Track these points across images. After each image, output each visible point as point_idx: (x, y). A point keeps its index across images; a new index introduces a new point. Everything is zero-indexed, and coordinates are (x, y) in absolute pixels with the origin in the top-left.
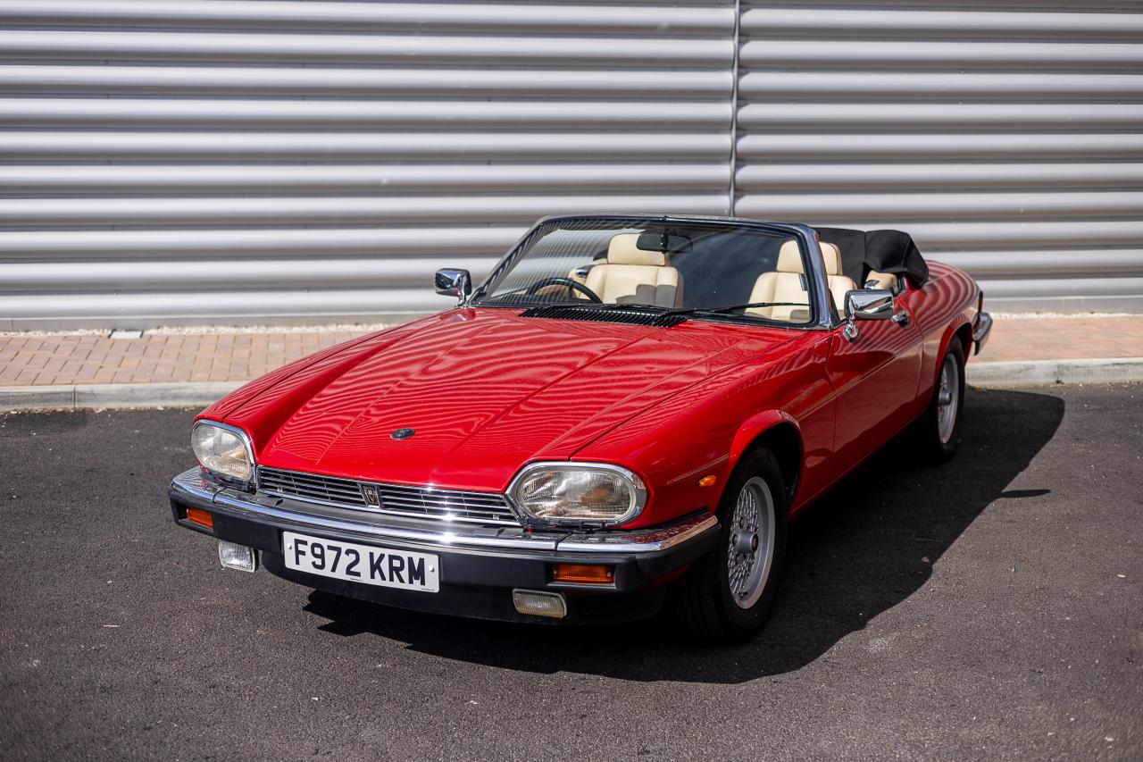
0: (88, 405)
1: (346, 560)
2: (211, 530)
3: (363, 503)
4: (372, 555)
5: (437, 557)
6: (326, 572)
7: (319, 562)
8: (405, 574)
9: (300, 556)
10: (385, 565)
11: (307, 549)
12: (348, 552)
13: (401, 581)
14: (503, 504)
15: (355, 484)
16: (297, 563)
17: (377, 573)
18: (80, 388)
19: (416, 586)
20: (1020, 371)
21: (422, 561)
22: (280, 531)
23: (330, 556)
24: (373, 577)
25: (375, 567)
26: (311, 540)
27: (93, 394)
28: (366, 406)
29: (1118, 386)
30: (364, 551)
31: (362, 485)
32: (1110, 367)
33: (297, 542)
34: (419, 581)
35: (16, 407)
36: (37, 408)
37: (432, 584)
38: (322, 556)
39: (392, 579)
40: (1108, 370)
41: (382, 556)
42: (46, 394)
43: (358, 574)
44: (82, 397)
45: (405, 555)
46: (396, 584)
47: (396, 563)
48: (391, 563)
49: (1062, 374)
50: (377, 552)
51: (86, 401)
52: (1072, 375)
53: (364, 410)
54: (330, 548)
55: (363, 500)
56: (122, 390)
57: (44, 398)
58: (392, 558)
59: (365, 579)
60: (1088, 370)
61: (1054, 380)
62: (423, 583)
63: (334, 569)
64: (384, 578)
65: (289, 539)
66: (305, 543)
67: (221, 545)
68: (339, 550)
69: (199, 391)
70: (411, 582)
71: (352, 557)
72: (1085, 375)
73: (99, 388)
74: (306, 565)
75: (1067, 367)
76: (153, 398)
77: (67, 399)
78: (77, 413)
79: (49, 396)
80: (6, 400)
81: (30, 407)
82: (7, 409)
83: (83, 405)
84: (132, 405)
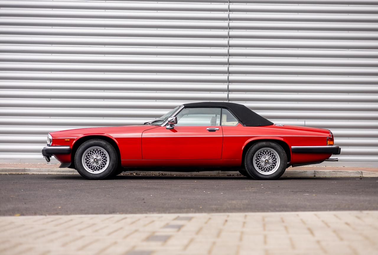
0: (28, 173)
18: (25, 168)
20: (303, 172)
27: (29, 170)
35: (8, 172)
36: (14, 173)
40: (331, 173)
42: (17, 169)
44: (26, 170)
49: (316, 174)
51: (28, 171)
52: (319, 174)
56: (37, 169)
57: (16, 170)
60: (325, 173)
61: (313, 175)
69: (58, 170)
72: (323, 174)
73: (31, 169)
75: (318, 172)
76: (45, 171)
77: (22, 171)
78: (24, 174)
79: (17, 170)
80: (6, 171)
81: (12, 173)
82: (6, 173)
83: (26, 173)
84: (40, 173)
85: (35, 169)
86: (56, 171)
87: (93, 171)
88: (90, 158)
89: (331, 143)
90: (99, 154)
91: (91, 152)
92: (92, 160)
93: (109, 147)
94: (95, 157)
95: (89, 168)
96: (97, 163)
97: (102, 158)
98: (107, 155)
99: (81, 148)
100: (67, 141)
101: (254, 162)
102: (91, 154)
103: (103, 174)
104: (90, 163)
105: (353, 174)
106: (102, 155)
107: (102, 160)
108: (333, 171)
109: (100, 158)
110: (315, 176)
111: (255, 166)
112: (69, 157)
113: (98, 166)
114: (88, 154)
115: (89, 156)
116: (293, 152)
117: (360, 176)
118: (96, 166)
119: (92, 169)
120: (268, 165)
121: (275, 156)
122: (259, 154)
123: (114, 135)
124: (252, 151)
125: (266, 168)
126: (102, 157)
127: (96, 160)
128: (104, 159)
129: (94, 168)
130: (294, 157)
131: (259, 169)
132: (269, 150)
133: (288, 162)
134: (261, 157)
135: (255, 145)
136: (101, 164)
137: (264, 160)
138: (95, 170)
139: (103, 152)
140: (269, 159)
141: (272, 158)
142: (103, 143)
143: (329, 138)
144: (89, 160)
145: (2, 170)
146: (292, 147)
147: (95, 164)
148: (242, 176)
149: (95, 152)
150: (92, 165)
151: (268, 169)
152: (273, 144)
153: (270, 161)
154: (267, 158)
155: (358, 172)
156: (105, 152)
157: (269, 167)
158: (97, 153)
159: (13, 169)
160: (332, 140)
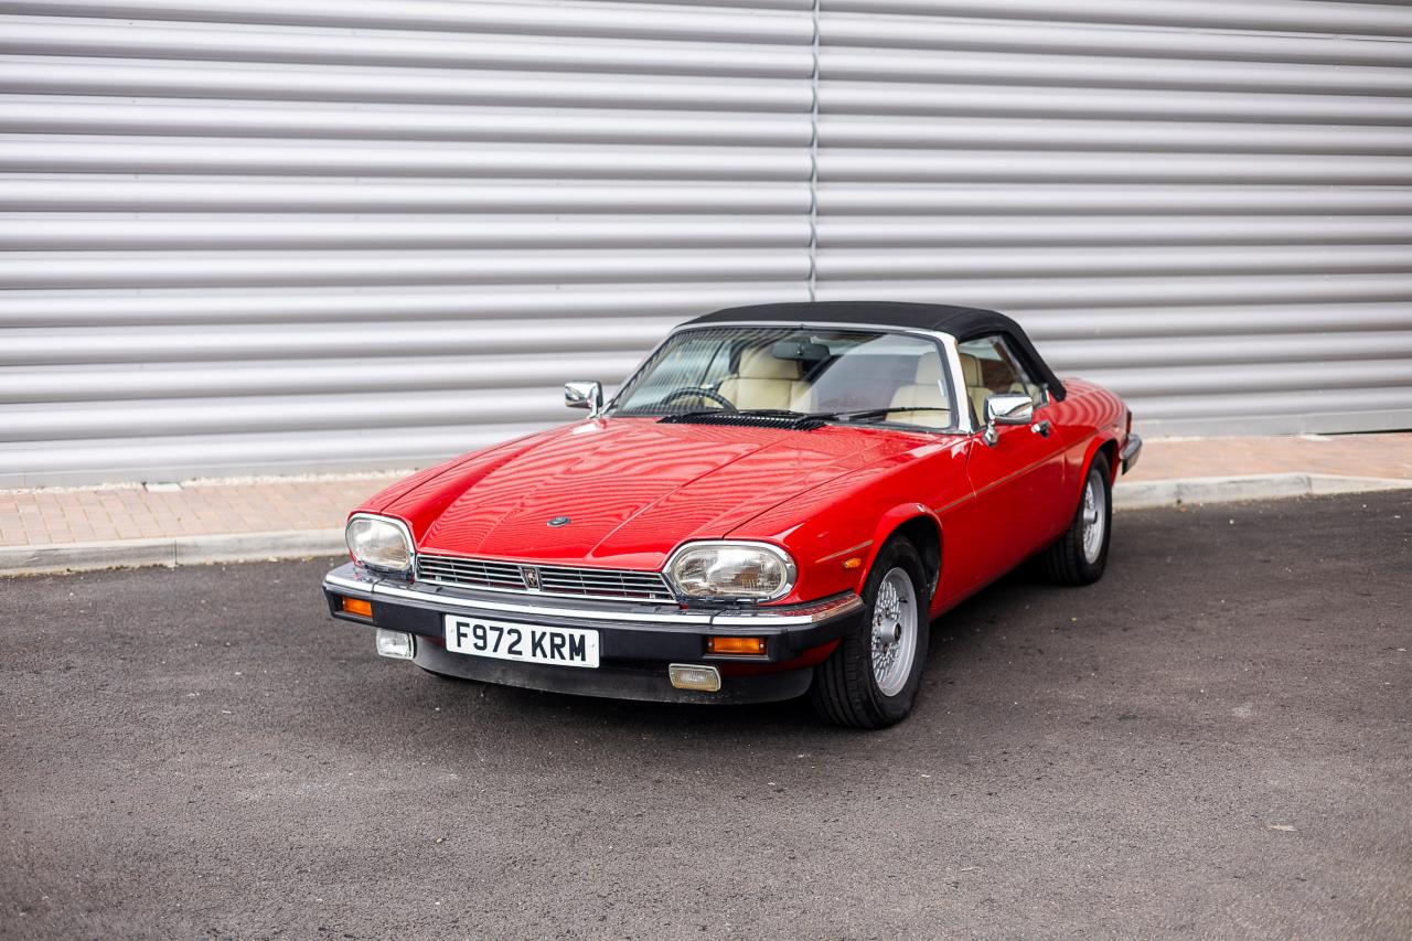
1: (507, 640)
2: (371, 620)
3: (523, 587)
4: (533, 633)
5: (596, 633)
6: (488, 653)
7: (481, 643)
8: (566, 650)
9: (462, 638)
10: (546, 643)
11: (468, 631)
12: (510, 632)
13: (563, 657)
14: (660, 582)
15: (516, 567)
16: (459, 645)
17: (538, 651)
19: (577, 662)
21: (582, 637)
22: (442, 615)
23: (492, 637)
24: (534, 655)
25: (536, 645)
26: (473, 622)
27: (196, 546)
28: (521, 497)
29: (1237, 503)
30: (526, 630)
31: (523, 568)
32: (1227, 486)
33: (459, 625)
34: (580, 658)
35: (110, 563)
36: (134, 563)
37: (592, 659)
38: (484, 638)
39: (553, 657)
41: (544, 634)
43: (520, 653)
45: (566, 632)
46: (557, 661)
47: (558, 641)
48: (552, 640)
49: (1183, 494)
50: (539, 630)
51: (189, 554)
52: (1192, 494)
53: (519, 501)
54: (492, 628)
55: (524, 583)
56: (228, 541)
57: (141, 552)
58: (553, 635)
59: (527, 657)
60: (1207, 489)
61: (1175, 501)
62: (583, 659)
63: (495, 650)
64: (545, 656)
65: (451, 623)
66: (467, 625)
67: (379, 631)
68: (501, 630)
70: (572, 658)
71: (514, 637)
72: (1204, 495)
74: (468, 647)
75: (1186, 487)
76: (265, 548)
77: (166, 554)
78: (181, 568)
79: (147, 551)
80: (96, 557)
81: (125, 563)
82: (97, 566)
83: (183, 558)
84: (241, 558)
85: (220, 538)
86: (304, 546)
117: (1307, 494)
145: (83, 553)
159: (129, 549)
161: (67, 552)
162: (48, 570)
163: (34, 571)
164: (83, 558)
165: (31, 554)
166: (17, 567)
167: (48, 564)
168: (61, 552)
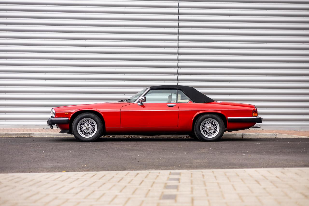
0: (32, 136)
18: (30, 133)
20: (234, 135)
35: (18, 136)
36: (22, 136)
49: (244, 136)
51: (32, 135)
52: (246, 136)
57: (23, 134)
60: (250, 135)
69: (55, 134)
72: (249, 136)
73: (34, 133)
75: (245, 134)
76: (45, 135)
77: (28, 135)
78: (30, 137)
79: (25, 134)
80: (16, 134)
81: (21, 136)
82: (16, 136)
83: (31, 136)
84: (41, 136)
85: (38, 133)
86: (53, 135)
87: (85, 136)
88: (83, 126)
89: (256, 115)
90: (89, 123)
91: (84, 122)
92: (84, 128)
93: (97, 118)
94: (86, 126)
95: (83, 133)
96: (88, 130)
97: (92, 127)
98: (96, 124)
99: (77, 119)
100: (67, 114)
101: (201, 129)
102: (83, 123)
103: (93, 138)
104: (83, 130)
105: (270, 136)
106: (92, 124)
107: (91, 128)
108: (256, 134)
109: (90, 126)
110: (242, 137)
111: (202, 131)
112: (68, 126)
113: (89, 132)
114: (82, 123)
115: (82, 125)
116: (229, 122)
117: (275, 137)
118: (88, 132)
119: (85, 135)
120: (211, 131)
121: (216, 124)
122: (204, 123)
123: (101, 110)
124: (199, 121)
125: (209, 133)
126: (91, 125)
127: (87, 128)
128: (93, 127)
129: (86, 134)
130: (229, 125)
131: (205, 133)
132: (211, 120)
133: (225, 128)
134: (206, 125)
135: (202, 116)
136: (91, 131)
137: (208, 127)
138: (87, 135)
139: (92, 122)
140: (212, 127)
141: (214, 126)
142: (93, 115)
143: (254, 112)
144: (83, 127)
146: (228, 118)
147: (87, 131)
148: (190, 138)
149: (87, 122)
150: (84, 131)
151: (211, 134)
152: (215, 116)
153: (213, 128)
154: (210, 126)
155: (274, 134)
156: (94, 122)
157: (212, 132)
158: (88, 123)
159: (22, 133)
160: (256, 112)
161: (11, 133)
162: (7, 136)
163: (5, 136)
164: (13, 135)
165: (4, 133)
166: (2, 135)
167: (7, 135)
168: (10, 133)
